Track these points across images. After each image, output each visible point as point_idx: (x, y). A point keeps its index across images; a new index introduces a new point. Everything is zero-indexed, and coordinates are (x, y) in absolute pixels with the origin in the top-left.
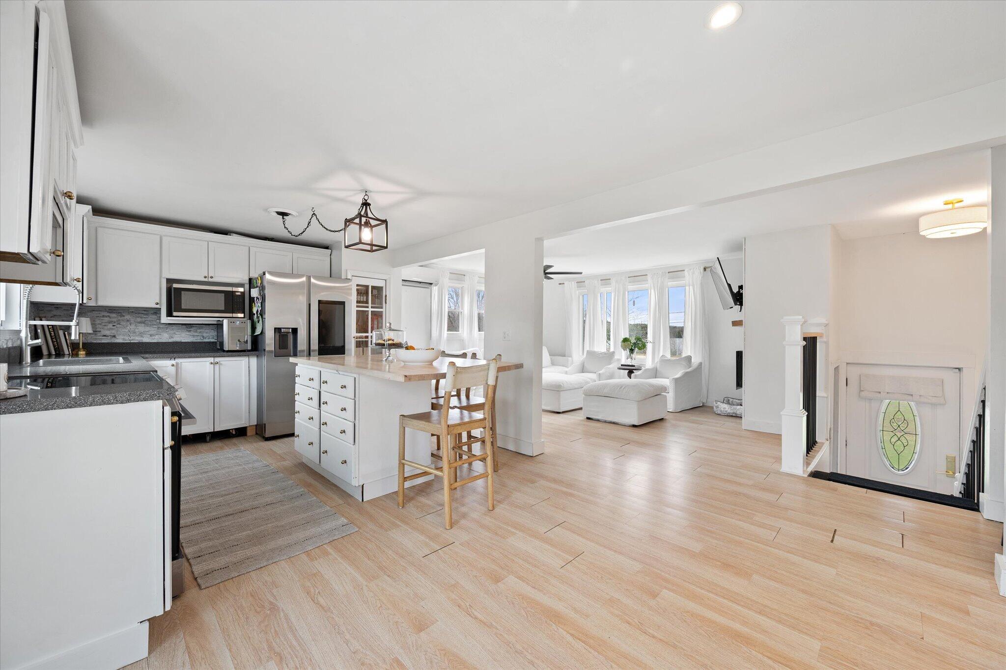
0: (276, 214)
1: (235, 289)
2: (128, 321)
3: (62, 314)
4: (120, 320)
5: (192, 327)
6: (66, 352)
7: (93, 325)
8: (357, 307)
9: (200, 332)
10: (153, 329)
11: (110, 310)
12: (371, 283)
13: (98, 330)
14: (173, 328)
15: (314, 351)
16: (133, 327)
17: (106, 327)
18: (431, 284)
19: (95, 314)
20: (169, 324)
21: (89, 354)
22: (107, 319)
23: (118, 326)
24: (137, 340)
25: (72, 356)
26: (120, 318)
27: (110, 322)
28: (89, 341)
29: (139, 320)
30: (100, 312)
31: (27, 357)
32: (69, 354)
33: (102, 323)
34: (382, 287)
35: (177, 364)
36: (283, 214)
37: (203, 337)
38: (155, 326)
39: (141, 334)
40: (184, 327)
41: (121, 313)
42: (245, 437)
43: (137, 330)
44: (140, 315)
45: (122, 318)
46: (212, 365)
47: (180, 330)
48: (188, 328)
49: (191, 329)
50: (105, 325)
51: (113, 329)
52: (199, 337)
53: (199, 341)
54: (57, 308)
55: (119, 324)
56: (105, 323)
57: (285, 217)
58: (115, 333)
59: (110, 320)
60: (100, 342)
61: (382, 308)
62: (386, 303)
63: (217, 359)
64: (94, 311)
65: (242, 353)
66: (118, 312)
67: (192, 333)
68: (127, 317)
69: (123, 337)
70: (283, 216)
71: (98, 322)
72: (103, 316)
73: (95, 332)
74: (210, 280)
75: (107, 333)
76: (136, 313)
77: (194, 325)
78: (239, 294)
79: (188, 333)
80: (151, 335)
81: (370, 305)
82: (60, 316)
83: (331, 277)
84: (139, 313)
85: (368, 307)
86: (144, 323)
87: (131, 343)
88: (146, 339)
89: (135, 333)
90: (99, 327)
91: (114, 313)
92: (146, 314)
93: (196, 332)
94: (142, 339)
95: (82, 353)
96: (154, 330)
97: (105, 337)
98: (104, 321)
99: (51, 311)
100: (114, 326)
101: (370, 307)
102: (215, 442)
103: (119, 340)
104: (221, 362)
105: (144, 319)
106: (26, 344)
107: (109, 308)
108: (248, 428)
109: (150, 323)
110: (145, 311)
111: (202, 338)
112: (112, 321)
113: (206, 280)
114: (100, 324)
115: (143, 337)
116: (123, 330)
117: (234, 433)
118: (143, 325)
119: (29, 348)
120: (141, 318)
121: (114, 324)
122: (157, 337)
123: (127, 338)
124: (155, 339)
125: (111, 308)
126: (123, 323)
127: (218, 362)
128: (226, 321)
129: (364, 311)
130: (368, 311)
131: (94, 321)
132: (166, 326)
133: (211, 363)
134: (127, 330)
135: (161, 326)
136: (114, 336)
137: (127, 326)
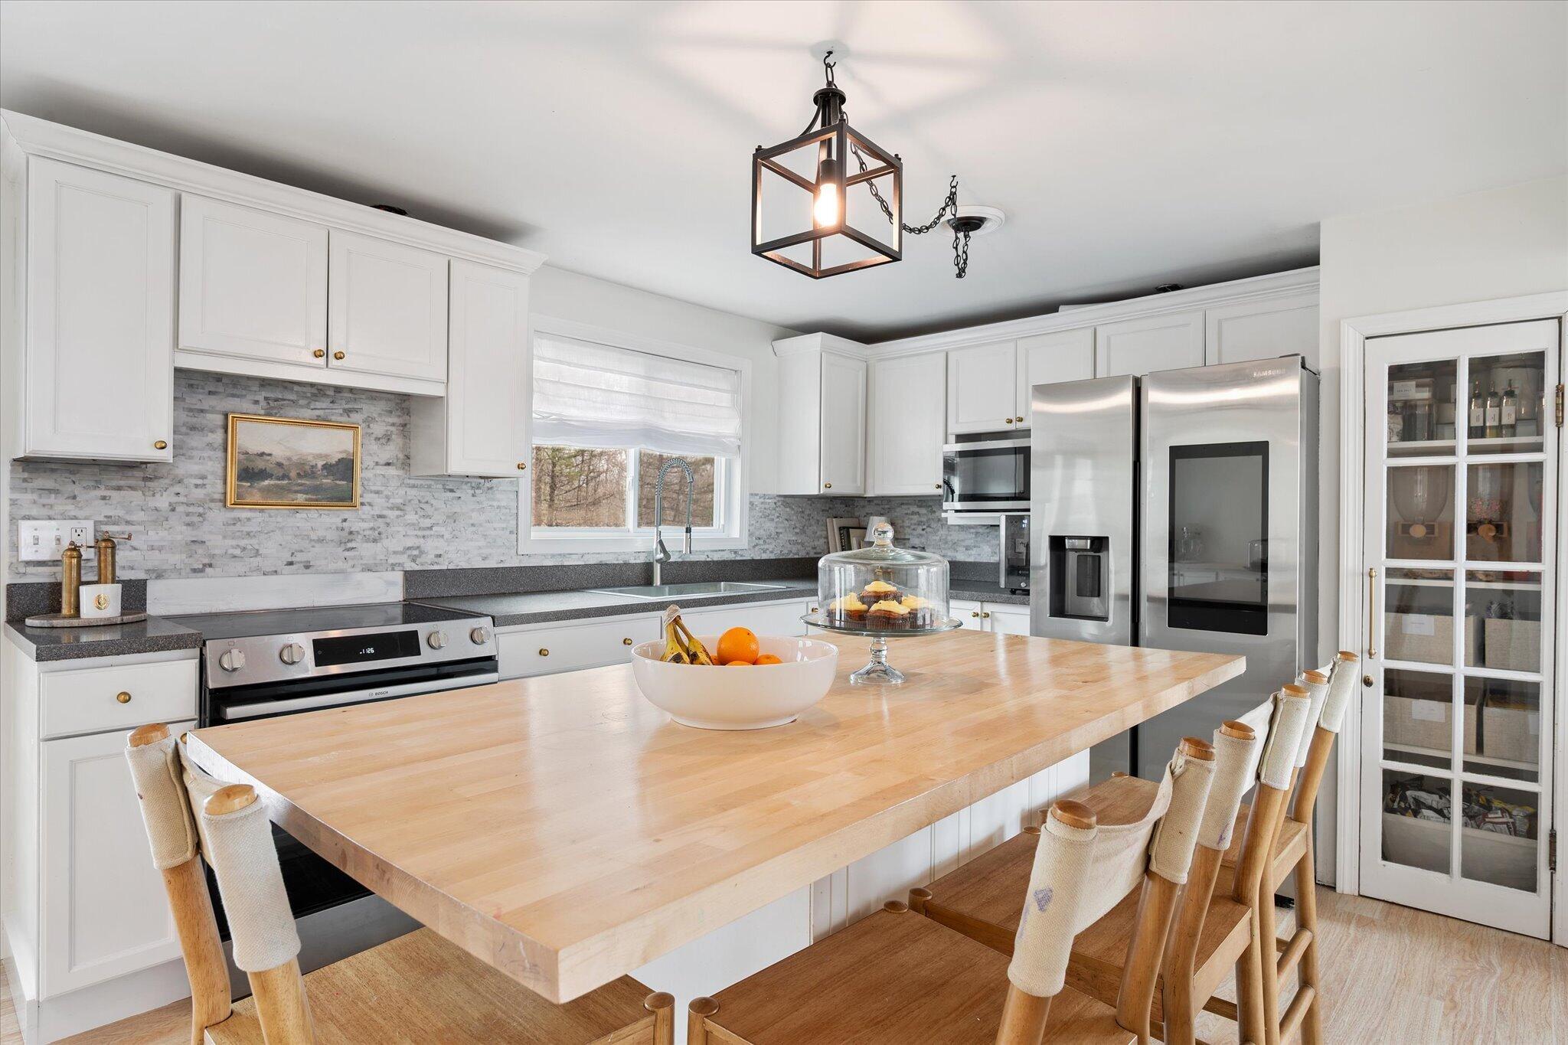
4: (929, 519)
8: (1394, 454)
10: (970, 536)
11: (920, 501)
13: (907, 537)
17: (915, 532)
19: (904, 509)
20: (991, 526)
22: (916, 518)
23: (929, 530)
26: (930, 516)
27: (920, 523)
31: (657, 578)
33: (909, 524)
38: (972, 530)
43: (949, 538)
55: (929, 526)
56: (915, 524)
61: (1539, 448)
62: (1559, 423)
63: (989, 608)
64: (902, 504)
72: (913, 513)
74: (1019, 425)
80: (967, 548)
81: (1463, 441)
85: (1450, 451)
91: (924, 507)
94: (956, 554)
96: (971, 539)
98: (913, 522)
99: (864, 507)
100: (923, 530)
101: (1463, 449)
107: (919, 499)
112: (922, 522)
114: (909, 527)
119: (658, 565)
122: (973, 552)
125: (922, 498)
126: (934, 525)
127: (990, 614)
128: (1003, 517)
129: (1431, 469)
130: (1450, 470)
131: (903, 522)
132: (988, 531)
133: (976, 615)
134: (938, 538)
135: (981, 530)
136: (924, 548)
137: (938, 530)
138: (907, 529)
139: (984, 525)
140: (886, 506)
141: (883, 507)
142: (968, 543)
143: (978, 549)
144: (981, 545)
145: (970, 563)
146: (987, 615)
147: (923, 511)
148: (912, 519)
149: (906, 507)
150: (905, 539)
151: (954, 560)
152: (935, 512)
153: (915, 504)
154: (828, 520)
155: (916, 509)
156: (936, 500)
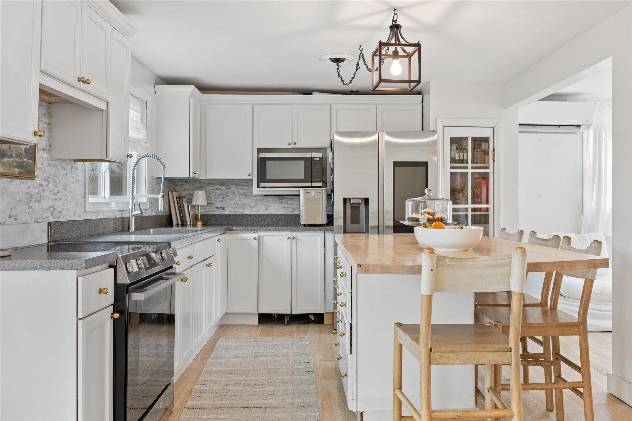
0: (330, 62)
1: (314, 155)
2: (233, 193)
3: (189, 188)
4: (227, 192)
5: (284, 198)
6: (189, 223)
7: (208, 198)
8: (452, 168)
9: (291, 204)
10: (252, 201)
11: (221, 182)
12: (470, 134)
13: (212, 202)
14: (268, 199)
15: (388, 227)
16: (237, 199)
17: (218, 200)
18: (579, 126)
19: (210, 187)
20: (265, 195)
21: (205, 224)
22: (219, 192)
23: (227, 198)
24: (240, 212)
25: (193, 226)
26: (228, 191)
27: (221, 195)
28: (206, 213)
29: (242, 191)
30: (214, 185)
31: (133, 226)
32: (191, 225)
33: (216, 195)
34: (489, 138)
35: (259, 237)
36: (338, 61)
37: (294, 209)
38: (253, 198)
39: (243, 206)
40: (277, 198)
41: (228, 185)
42: (322, 325)
43: (240, 202)
44: (242, 187)
45: (230, 190)
46: (289, 240)
47: (273, 202)
48: (280, 200)
49: (282, 201)
50: (217, 198)
51: (222, 201)
52: (290, 209)
53: (290, 213)
54: (186, 182)
55: (227, 196)
56: (218, 195)
57: (340, 64)
58: (224, 205)
59: (221, 192)
60: (214, 214)
61: (488, 168)
62: (494, 161)
63: (295, 234)
64: (210, 184)
65: (316, 228)
66: (226, 184)
67: (284, 205)
68: (233, 189)
69: (230, 209)
70: (338, 63)
71: (212, 194)
72: (216, 189)
73: (209, 204)
74: (294, 146)
75: (219, 205)
76: (239, 185)
77: (285, 196)
78: (318, 159)
79: (280, 205)
80: (251, 207)
81: (470, 164)
82: (188, 189)
83: (423, 131)
84: (242, 185)
85: (467, 168)
86: (245, 195)
87: (235, 215)
88: (247, 211)
89: (238, 205)
90: (213, 200)
91: (224, 185)
92: (247, 186)
93: (287, 204)
94: (244, 211)
95: (199, 223)
97: (217, 209)
98: (217, 194)
99: (182, 185)
100: (223, 198)
101: (470, 167)
102: (292, 326)
103: (227, 212)
104: (298, 237)
105: (245, 191)
106: (132, 214)
108: (325, 316)
109: (249, 195)
110: (246, 182)
111: (292, 211)
112: (222, 194)
113: (290, 147)
114: (214, 197)
115: (245, 209)
116: (230, 202)
117: (313, 319)
118: (245, 197)
119: (133, 218)
120: (243, 190)
121: (224, 197)
122: (255, 209)
123: (233, 210)
124: (253, 212)
126: (230, 195)
127: (295, 237)
128: (302, 191)
129: (462, 174)
130: (466, 174)
131: (210, 193)
132: (263, 198)
133: (289, 238)
134: (233, 203)
135: (258, 198)
136: (224, 208)
137: (233, 198)
138: (213, 198)
139: (261, 195)
140: (198, 185)
141: (196, 185)
142: (252, 204)
143: (257, 208)
144: (259, 205)
145: (253, 215)
146: (294, 238)
147: (223, 188)
148: (215, 192)
149: (212, 185)
150: (211, 203)
151: (243, 214)
152: (230, 188)
153: (218, 184)
154: (169, 192)
155: (219, 187)
156: (231, 182)
